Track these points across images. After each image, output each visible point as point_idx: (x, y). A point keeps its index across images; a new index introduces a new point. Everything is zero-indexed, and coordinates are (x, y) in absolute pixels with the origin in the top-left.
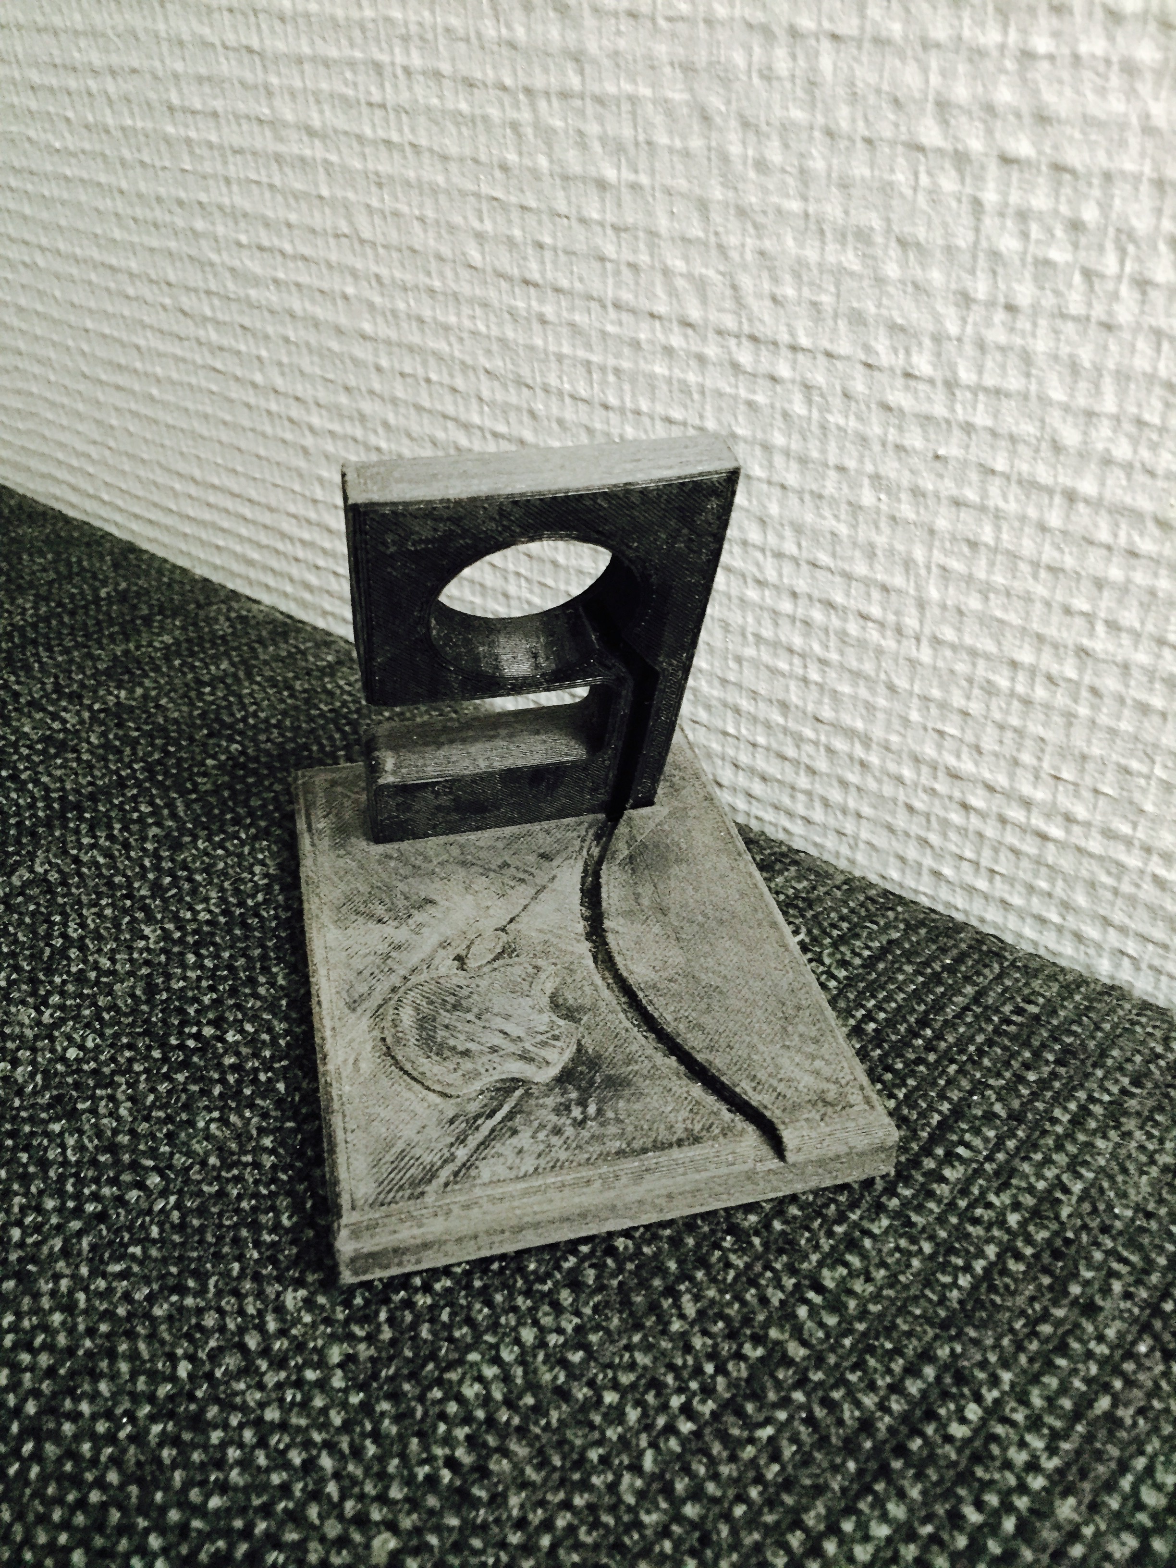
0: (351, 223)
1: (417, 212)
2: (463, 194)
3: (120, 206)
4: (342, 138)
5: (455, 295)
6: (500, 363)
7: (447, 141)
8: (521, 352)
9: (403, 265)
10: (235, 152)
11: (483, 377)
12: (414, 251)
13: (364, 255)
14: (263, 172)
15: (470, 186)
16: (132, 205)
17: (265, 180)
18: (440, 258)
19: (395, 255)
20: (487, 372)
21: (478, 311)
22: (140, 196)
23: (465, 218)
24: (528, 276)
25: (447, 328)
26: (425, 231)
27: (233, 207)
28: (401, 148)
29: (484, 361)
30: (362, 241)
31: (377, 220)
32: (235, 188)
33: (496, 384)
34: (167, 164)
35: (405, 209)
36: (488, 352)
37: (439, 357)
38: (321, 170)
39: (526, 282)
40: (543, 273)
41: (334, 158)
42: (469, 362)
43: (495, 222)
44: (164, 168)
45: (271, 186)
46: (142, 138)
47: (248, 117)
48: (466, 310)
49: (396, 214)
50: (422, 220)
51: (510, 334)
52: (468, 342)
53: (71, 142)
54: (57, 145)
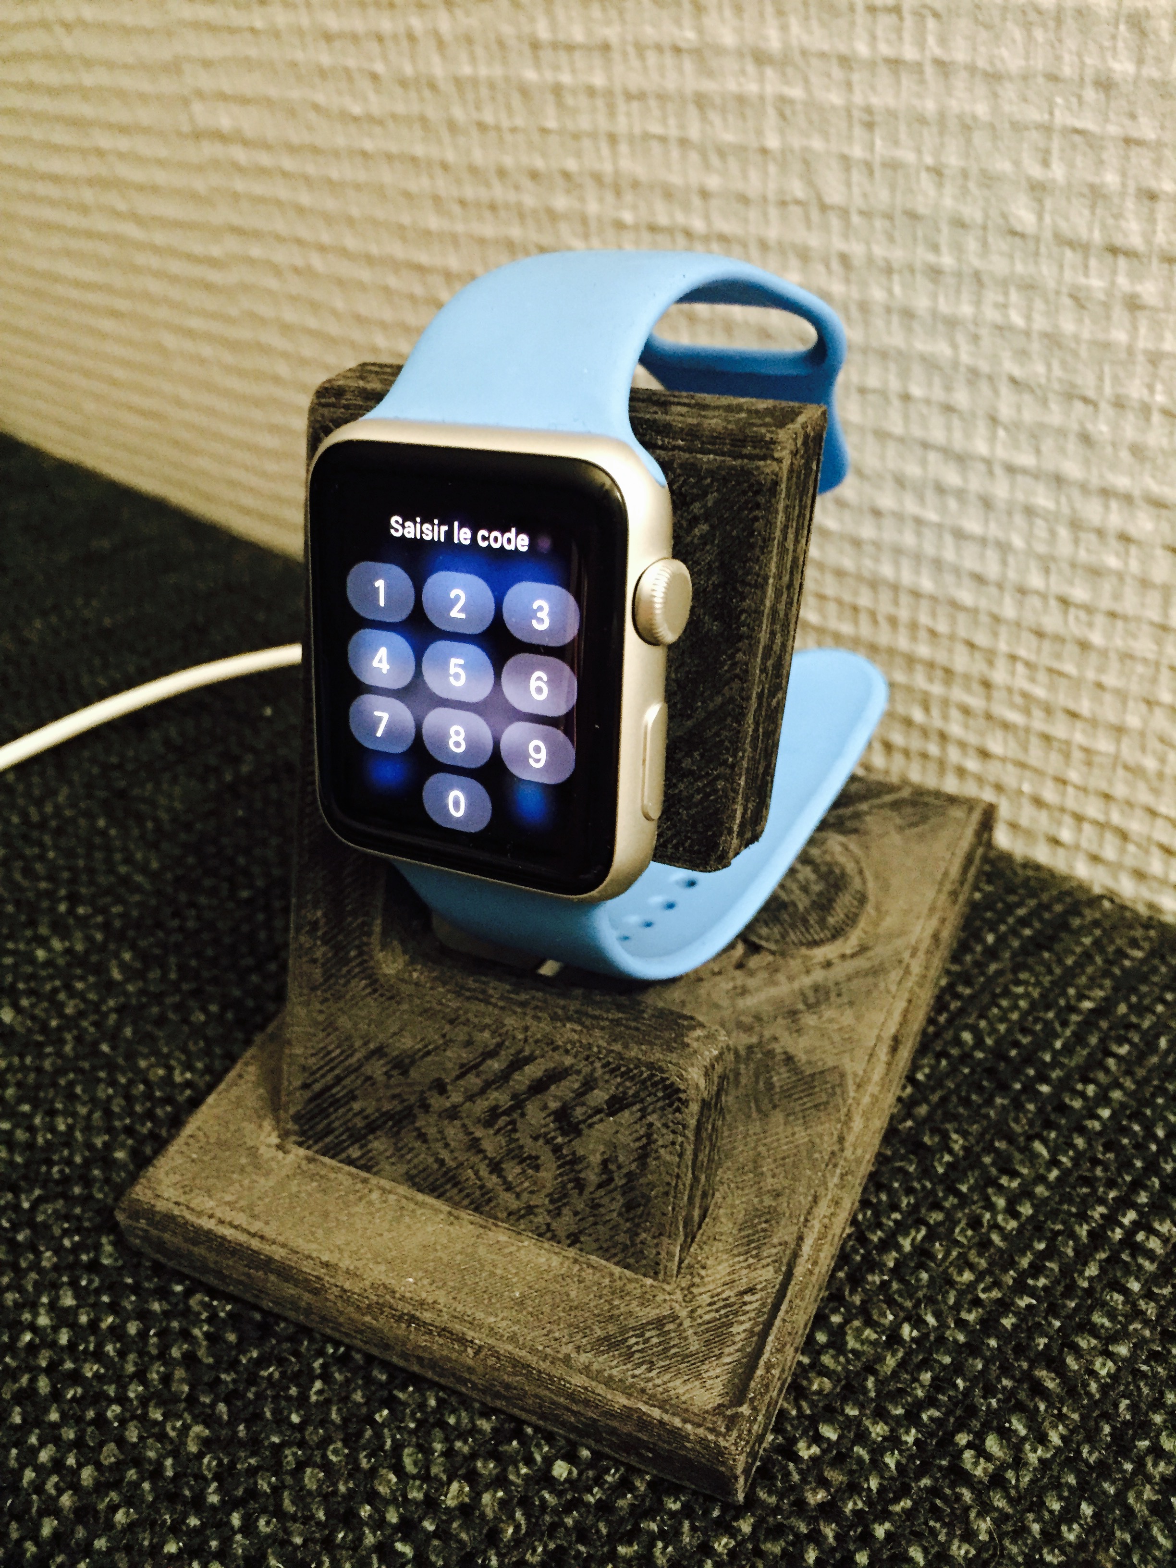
0: (810, 183)
1: (929, 160)
2: (1018, 127)
3: (442, 185)
4: (814, 61)
5: (977, 277)
6: (1041, 369)
7: (1004, 52)
8: (1084, 352)
9: (891, 239)
10: (629, 97)
11: (1005, 389)
12: (913, 216)
13: (826, 228)
14: (672, 121)
15: (1035, 115)
16: (459, 182)
17: (673, 132)
18: (959, 224)
19: (879, 223)
20: (1013, 381)
21: (1014, 296)
22: (473, 170)
23: (1017, 163)
24: (1119, 240)
25: (952, 323)
26: (940, 185)
27: (617, 173)
28: (917, 68)
29: (1011, 367)
30: (824, 208)
31: (857, 176)
32: (623, 148)
33: (1027, 398)
34: (519, 122)
35: (909, 157)
36: (1022, 355)
37: (930, 364)
38: (771, 112)
39: (1114, 250)
40: (1148, 237)
41: (796, 92)
42: (984, 367)
43: (1071, 165)
44: (514, 130)
45: (684, 142)
46: (484, 92)
47: (659, 48)
48: (992, 296)
49: (893, 166)
50: (937, 172)
51: (1068, 325)
52: (986, 341)
53: (376, 104)
54: (357, 109)
